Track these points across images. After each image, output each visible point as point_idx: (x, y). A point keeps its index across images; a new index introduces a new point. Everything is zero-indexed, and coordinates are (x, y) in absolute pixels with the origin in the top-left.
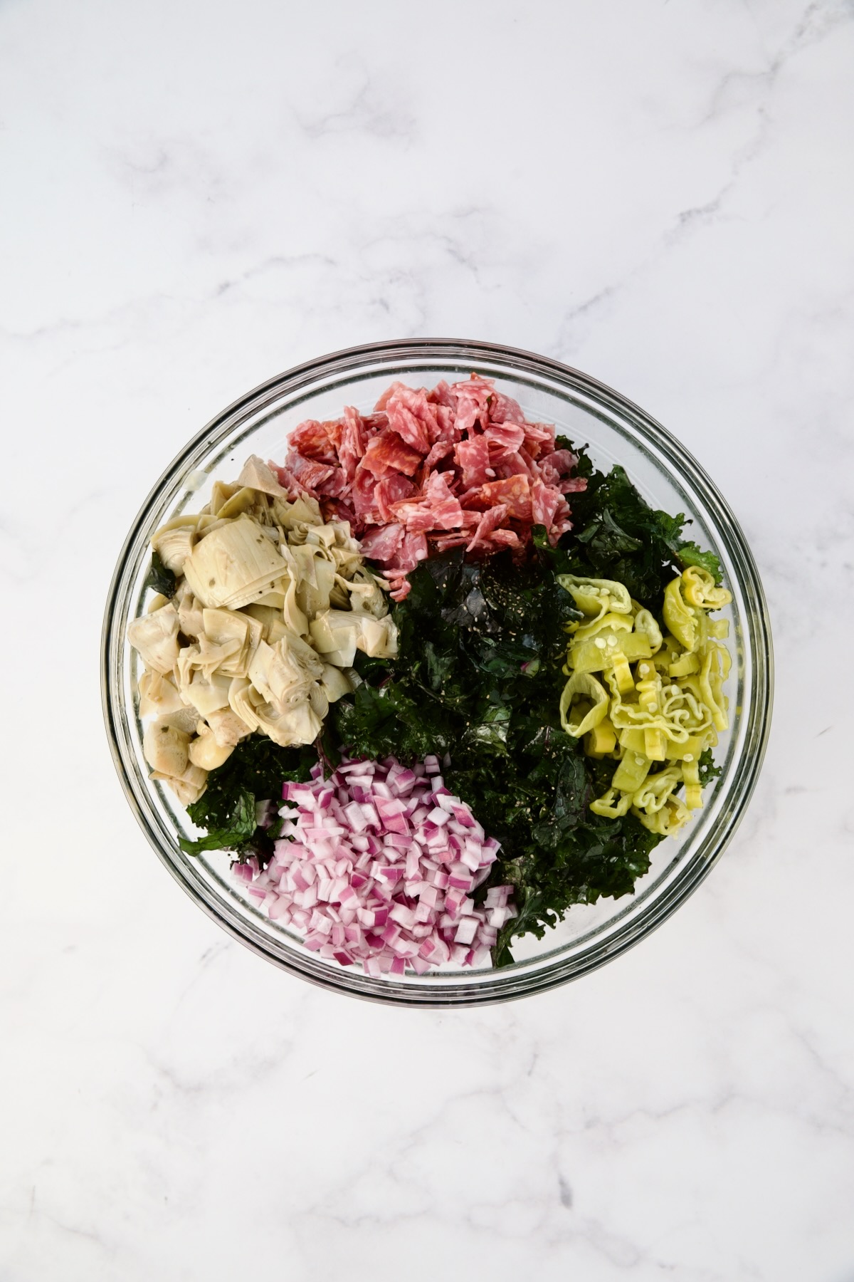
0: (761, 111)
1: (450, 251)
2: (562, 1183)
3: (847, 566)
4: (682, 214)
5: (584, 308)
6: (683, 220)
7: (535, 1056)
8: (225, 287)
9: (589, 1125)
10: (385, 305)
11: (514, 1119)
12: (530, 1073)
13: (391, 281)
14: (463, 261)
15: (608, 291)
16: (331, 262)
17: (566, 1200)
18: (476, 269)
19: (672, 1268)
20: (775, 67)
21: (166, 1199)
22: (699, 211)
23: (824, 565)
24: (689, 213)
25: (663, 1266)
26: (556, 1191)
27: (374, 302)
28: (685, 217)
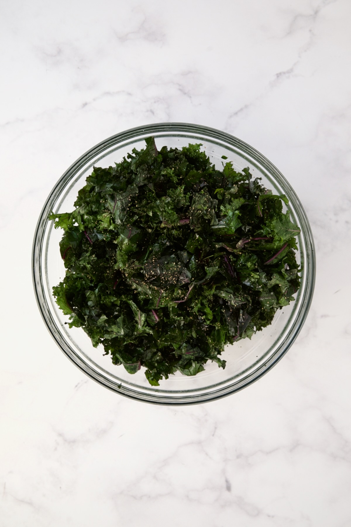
0: (310, 31)
1: (180, 90)
2: (227, 481)
3: (347, 222)
4: (277, 74)
5: (236, 114)
6: (278, 77)
7: (216, 428)
8: (85, 104)
9: (238, 457)
10: (153, 112)
11: (207, 454)
12: (213, 435)
13: (155, 102)
14: (185, 94)
15: (246, 106)
16: (130, 94)
17: (229, 488)
18: (190, 97)
19: (273, 517)
20: (316, 12)
21: (60, 488)
22: (284, 73)
23: (337, 221)
24: (280, 74)
25: (269, 516)
26: (224, 485)
27: (148, 111)
28: (279, 75)
